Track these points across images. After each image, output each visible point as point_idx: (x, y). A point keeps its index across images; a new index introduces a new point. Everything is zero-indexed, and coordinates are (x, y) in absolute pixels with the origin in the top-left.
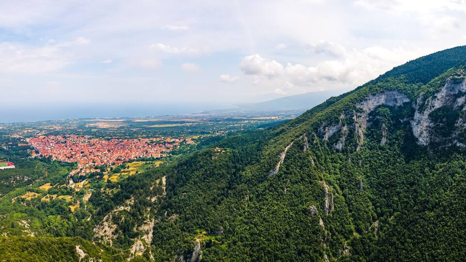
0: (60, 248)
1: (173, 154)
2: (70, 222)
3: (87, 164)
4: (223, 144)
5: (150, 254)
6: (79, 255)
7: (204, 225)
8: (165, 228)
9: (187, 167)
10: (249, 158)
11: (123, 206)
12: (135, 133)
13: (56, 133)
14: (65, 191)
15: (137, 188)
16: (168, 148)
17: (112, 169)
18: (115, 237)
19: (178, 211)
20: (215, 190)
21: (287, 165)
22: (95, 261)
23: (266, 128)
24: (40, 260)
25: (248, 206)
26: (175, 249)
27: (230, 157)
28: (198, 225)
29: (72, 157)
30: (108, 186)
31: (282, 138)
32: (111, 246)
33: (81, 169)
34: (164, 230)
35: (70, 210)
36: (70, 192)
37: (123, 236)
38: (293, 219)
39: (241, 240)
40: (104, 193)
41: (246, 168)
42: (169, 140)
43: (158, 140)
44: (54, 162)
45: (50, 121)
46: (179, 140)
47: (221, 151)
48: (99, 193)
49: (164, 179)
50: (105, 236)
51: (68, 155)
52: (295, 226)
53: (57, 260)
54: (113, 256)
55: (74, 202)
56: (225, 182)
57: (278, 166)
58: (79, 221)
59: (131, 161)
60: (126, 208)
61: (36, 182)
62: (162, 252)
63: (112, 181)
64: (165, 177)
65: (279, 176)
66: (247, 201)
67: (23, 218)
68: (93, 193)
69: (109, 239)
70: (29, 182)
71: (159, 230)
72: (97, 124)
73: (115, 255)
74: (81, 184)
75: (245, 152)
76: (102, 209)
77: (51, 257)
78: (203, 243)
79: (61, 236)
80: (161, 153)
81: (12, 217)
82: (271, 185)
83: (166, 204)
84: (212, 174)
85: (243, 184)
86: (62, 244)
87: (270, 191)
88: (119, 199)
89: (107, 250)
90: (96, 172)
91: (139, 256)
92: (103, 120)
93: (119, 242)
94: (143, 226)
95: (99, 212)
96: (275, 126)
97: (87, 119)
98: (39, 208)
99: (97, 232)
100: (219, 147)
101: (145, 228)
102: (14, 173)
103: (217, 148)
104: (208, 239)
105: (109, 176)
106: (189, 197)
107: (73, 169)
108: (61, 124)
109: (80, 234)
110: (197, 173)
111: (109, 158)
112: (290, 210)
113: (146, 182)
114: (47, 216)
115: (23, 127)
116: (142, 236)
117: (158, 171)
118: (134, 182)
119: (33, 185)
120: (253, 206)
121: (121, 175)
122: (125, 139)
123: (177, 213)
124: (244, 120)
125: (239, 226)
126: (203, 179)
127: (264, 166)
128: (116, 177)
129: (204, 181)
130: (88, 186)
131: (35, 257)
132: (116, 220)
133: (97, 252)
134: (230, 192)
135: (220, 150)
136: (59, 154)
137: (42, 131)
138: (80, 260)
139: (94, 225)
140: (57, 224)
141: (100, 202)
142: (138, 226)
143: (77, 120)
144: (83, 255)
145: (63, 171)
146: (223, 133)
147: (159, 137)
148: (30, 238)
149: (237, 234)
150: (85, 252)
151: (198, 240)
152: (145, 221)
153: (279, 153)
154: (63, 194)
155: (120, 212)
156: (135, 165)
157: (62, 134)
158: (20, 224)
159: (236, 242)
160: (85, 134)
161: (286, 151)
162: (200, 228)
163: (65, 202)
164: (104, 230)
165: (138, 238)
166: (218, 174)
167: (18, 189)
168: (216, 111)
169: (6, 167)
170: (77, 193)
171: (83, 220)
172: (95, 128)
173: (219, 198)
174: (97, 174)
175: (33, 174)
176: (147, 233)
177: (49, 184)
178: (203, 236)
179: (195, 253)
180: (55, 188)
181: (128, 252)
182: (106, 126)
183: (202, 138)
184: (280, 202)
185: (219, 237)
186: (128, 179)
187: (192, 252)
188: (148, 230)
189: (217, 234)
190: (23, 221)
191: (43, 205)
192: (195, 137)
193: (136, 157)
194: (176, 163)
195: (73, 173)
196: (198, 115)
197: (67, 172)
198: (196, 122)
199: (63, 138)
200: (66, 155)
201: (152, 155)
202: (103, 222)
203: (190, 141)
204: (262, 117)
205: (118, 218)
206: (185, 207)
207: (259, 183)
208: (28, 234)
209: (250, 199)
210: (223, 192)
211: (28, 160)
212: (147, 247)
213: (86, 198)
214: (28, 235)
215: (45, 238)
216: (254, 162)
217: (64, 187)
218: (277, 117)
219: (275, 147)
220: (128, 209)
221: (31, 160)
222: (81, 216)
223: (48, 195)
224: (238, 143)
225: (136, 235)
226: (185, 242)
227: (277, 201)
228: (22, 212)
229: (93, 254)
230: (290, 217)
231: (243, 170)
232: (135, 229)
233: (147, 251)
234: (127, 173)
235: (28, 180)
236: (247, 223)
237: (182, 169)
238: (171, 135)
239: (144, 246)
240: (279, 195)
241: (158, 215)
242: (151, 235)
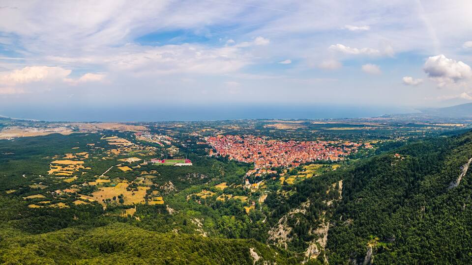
0: (233, 250)
1: (351, 159)
2: (244, 224)
3: (263, 165)
4: (403, 150)
5: (324, 258)
6: (253, 258)
7: (378, 232)
8: (339, 232)
9: (364, 172)
10: (430, 168)
11: (299, 208)
12: (314, 135)
13: (234, 133)
14: (241, 191)
15: (313, 191)
16: (346, 152)
17: (288, 171)
18: (290, 240)
19: (353, 216)
20: (391, 198)
21: (470, 179)
22: (270, 264)
23: (450, 136)
24: (211, 263)
25: (423, 217)
26: (349, 253)
27: (409, 164)
28: (372, 231)
29: (249, 157)
30: (284, 188)
31: (466, 148)
32: (286, 249)
33: (258, 170)
34: (338, 234)
35: (245, 211)
36: (246, 193)
37: (298, 239)
38: (467, 239)
39: (411, 250)
40: (280, 195)
41: (425, 177)
42: (347, 143)
43: (336, 143)
44: (231, 161)
45: (228, 121)
46: (358, 144)
47: (401, 158)
48: (275, 195)
49: (340, 183)
50: (280, 239)
51: (245, 155)
52: (468, 248)
53: (230, 264)
54: (288, 259)
55: (250, 203)
56: (402, 190)
57: (460, 179)
58: (254, 222)
59: (308, 163)
60: (302, 211)
61: (212, 181)
62: (336, 256)
63: (288, 182)
64: (342, 181)
65: (459, 190)
66: (423, 212)
67: (196, 216)
68: (269, 195)
69: (283, 242)
70: (205, 181)
71: (334, 234)
72: (275, 125)
73: (290, 258)
74: (257, 185)
75: (425, 161)
76: (278, 211)
77: (223, 259)
78: (375, 249)
79: (235, 238)
80: (339, 156)
81: (185, 214)
82: (450, 199)
83: (342, 208)
84: (389, 182)
85: (420, 194)
86: (235, 246)
87: (447, 204)
88: (295, 202)
89: (282, 253)
90: (273, 173)
91: (314, 259)
92: (281, 121)
93: (294, 245)
94: (318, 229)
95: (275, 213)
96: (459, 135)
97: (265, 119)
98: (213, 207)
99: (272, 234)
100: (399, 154)
101: (320, 231)
102: (191, 171)
103: (397, 155)
104: (380, 245)
105: (286, 178)
106: (365, 202)
107: (249, 169)
108: (239, 123)
109: (255, 236)
110: (374, 179)
111: (287, 159)
112: (466, 229)
113: (323, 185)
114: (221, 216)
115: (202, 126)
116: (316, 240)
117: (335, 174)
118: (310, 185)
119: (209, 183)
120: (429, 218)
121: (297, 177)
122: (303, 141)
123: (352, 218)
124: (427, 126)
125: (411, 237)
126: (380, 185)
127: (445, 177)
128: (292, 179)
129: (381, 188)
130: (264, 187)
131: (206, 260)
132: (291, 223)
133: (272, 254)
134: (406, 200)
135: (399, 157)
136: (236, 154)
137: (220, 130)
138: (254, 263)
139: (269, 227)
140: (230, 225)
141: (276, 204)
142: (313, 229)
143: (255, 121)
144: (257, 258)
145: (240, 171)
146: (404, 139)
147: (337, 140)
148: (202, 238)
149: (408, 243)
150: (259, 255)
151: (370, 246)
152: (320, 225)
153: (462, 164)
154: (238, 194)
155: (296, 214)
156: (313, 168)
157: (240, 134)
158: (193, 222)
159: (406, 251)
160: (262, 134)
161: (469, 162)
162: (374, 234)
163: (240, 203)
164: (279, 232)
165: (313, 242)
166: (396, 181)
167: (194, 186)
168: (398, 115)
169: (183, 164)
170: (252, 194)
171: (258, 222)
172: (273, 129)
173: (395, 206)
174: (274, 175)
175: (209, 173)
176: (322, 237)
177: (225, 183)
178: (375, 242)
179: (368, 257)
180: (230, 188)
181: (303, 255)
182: (283, 127)
183: (381, 142)
184: (457, 219)
185: (391, 244)
186: (305, 182)
187: (365, 256)
188: (322, 234)
189: (389, 242)
190: (196, 220)
191: (218, 205)
192: (374, 142)
193: (314, 160)
194: (353, 168)
195: (249, 173)
196: (378, 119)
197: (244, 172)
198: (376, 126)
199: (241, 138)
200: (243, 155)
201: (329, 158)
202: (279, 224)
203: (368, 146)
204: (446, 123)
205: (294, 221)
206: (360, 212)
207: (437, 195)
208: (200, 233)
209: (426, 211)
210: (399, 200)
211: (206, 159)
212: (322, 250)
213: (262, 199)
214: (200, 235)
215: (218, 239)
216: (434, 172)
217: (240, 187)
218: (462, 125)
219: (458, 158)
220: (304, 211)
221: (208, 158)
222: (255, 217)
223: (223, 195)
224: (419, 151)
225: (311, 238)
226: (359, 247)
227: (453, 217)
228: (195, 210)
229: (268, 257)
230: (465, 236)
231: (422, 179)
232: (310, 232)
233: (322, 254)
234: (304, 176)
235: (204, 178)
236: (419, 235)
237: (359, 173)
238: (350, 138)
239: (319, 249)
240: (457, 211)
241: (333, 219)
242: (325, 239)
